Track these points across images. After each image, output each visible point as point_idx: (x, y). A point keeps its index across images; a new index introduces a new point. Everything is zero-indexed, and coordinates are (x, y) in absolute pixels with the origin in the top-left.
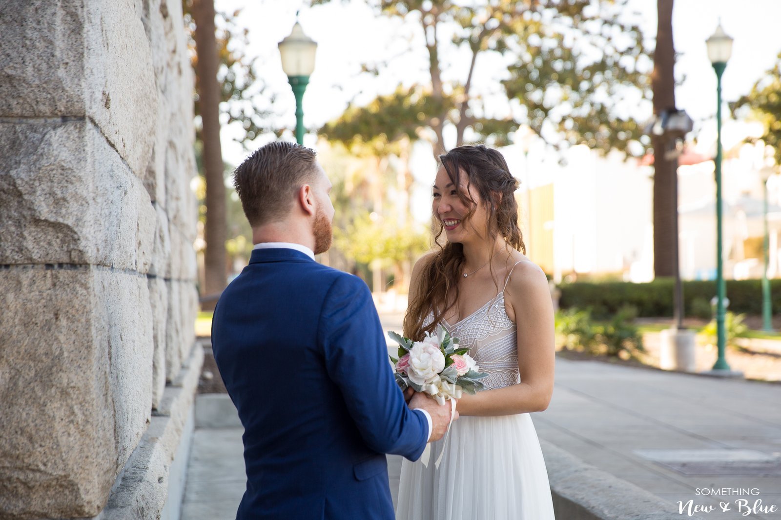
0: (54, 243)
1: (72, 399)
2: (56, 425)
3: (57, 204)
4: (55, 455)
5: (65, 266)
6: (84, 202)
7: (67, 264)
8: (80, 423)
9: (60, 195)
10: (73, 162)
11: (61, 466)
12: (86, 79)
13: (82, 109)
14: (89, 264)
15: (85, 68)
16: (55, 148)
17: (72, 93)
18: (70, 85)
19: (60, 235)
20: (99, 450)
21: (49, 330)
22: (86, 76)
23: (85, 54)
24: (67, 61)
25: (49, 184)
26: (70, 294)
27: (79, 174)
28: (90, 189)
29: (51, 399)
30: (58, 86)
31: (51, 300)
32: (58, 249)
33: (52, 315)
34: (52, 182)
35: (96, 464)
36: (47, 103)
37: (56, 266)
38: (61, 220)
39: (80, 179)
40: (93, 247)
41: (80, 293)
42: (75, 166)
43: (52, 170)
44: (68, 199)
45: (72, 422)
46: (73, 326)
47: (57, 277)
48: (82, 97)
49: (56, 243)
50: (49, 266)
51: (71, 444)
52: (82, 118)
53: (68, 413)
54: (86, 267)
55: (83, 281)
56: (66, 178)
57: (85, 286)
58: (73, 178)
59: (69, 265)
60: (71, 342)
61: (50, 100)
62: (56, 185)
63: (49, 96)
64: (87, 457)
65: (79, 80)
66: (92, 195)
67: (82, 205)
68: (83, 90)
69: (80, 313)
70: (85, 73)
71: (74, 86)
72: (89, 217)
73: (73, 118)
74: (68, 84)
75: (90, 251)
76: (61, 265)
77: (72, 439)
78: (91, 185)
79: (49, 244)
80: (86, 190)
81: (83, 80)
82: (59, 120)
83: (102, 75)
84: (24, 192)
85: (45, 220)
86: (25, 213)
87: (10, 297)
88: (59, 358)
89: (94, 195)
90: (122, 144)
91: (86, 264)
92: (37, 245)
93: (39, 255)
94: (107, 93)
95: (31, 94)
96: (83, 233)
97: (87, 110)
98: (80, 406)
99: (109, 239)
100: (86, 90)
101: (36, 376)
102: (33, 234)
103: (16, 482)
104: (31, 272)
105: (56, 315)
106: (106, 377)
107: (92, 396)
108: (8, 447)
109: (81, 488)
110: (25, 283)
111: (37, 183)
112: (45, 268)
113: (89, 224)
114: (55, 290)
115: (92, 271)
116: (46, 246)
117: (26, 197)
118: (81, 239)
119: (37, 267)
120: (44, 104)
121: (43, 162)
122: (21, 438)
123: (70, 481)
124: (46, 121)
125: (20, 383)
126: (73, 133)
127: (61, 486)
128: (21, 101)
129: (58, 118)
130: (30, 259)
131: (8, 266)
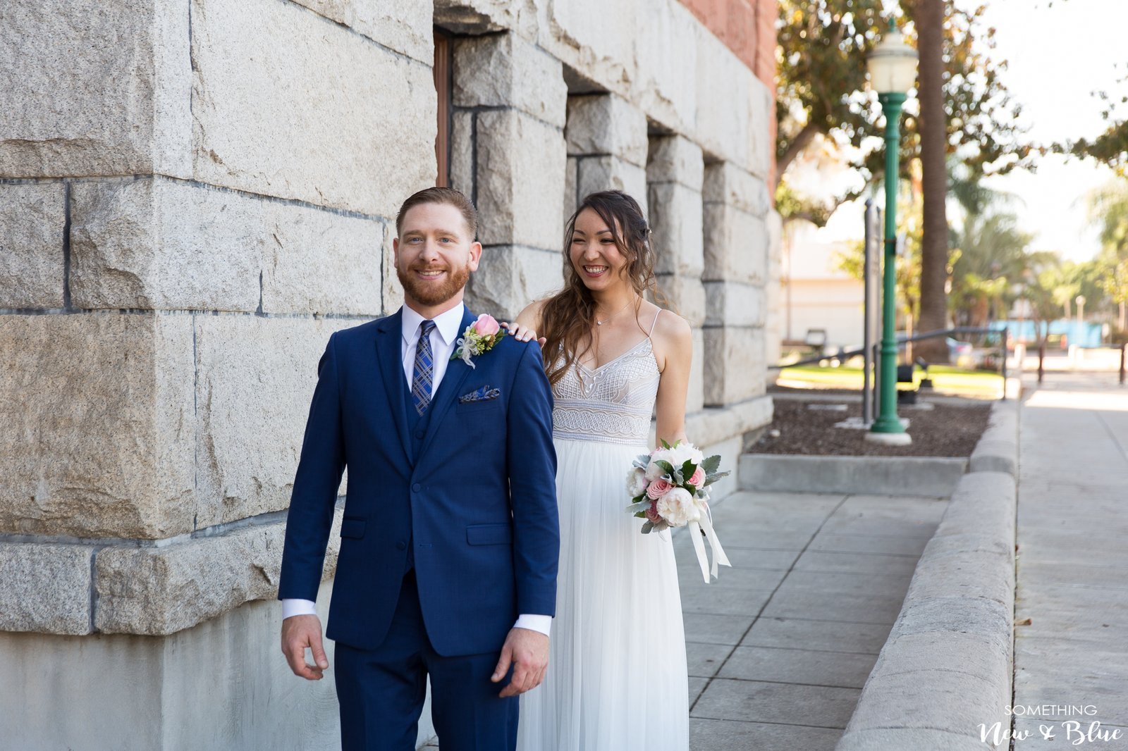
0: (125, 289)
1: (134, 431)
2: (120, 454)
3: (124, 254)
4: (119, 481)
5: (135, 311)
6: (149, 253)
7: (137, 309)
8: (142, 454)
9: (126, 247)
10: (138, 216)
11: (124, 491)
12: (154, 140)
13: (151, 167)
14: (154, 310)
15: (154, 130)
16: (121, 204)
17: (141, 153)
18: (139, 147)
19: (130, 283)
20: (162, 479)
21: (119, 369)
22: (155, 137)
23: (155, 118)
24: (138, 124)
25: (118, 236)
26: (137, 337)
27: (143, 227)
28: (156, 241)
29: (117, 430)
30: (129, 148)
31: (122, 342)
32: (128, 295)
33: (123, 356)
34: (120, 234)
35: (157, 492)
36: (122, 163)
37: (128, 311)
38: (128, 269)
39: (144, 232)
40: (157, 294)
41: (145, 336)
42: (140, 220)
43: (120, 224)
44: (134, 250)
45: (135, 452)
46: (140, 366)
47: (128, 321)
48: (149, 157)
49: (127, 290)
50: (123, 311)
51: (134, 472)
52: (151, 176)
53: (132, 444)
54: (152, 312)
55: (148, 325)
56: (131, 231)
57: (150, 330)
58: (137, 231)
59: (139, 310)
60: (138, 380)
61: (123, 160)
62: (123, 237)
63: (123, 157)
64: (148, 485)
65: (148, 141)
66: (158, 246)
67: (148, 255)
68: (151, 150)
69: (146, 354)
70: (154, 134)
71: (143, 147)
72: (154, 266)
73: (143, 176)
74: (137, 145)
75: (154, 297)
76: (132, 310)
77: (135, 468)
78: (157, 237)
79: (122, 290)
80: (152, 242)
81: (151, 141)
82: (132, 178)
83: (182, 135)
84: (97, 244)
85: (115, 270)
86: (99, 263)
87: (90, 338)
88: (125, 394)
89: (160, 246)
90: (316, 193)
91: (151, 309)
92: (112, 292)
93: (113, 301)
94: (208, 150)
95: (108, 156)
96: (148, 281)
97: (155, 168)
98: (143, 438)
99: (198, 286)
100: (155, 150)
101: (107, 410)
102: (108, 282)
103: (90, 503)
104: (108, 316)
105: (126, 355)
106: (181, 414)
107: (153, 430)
108: (82, 472)
109: (142, 512)
110: (103, 325)
111: (107, 236)
112: (119, 312)
113: (154, 273)
114: (127, 333)
115: (157, 316)
116: (119, 293)
117: (99, 249)
118: (146, 287)
119: (112, 311)
120: (119, 164)
121: (112, 217)
122: (92, 464)
123: (132, 505)
124: (122, 179)
125: (94, 415)
126: (141, 189)
127: (126, 509)
128: (101, 162)
129: (131, 176)
130: (106, 304)
131: (90, 310)
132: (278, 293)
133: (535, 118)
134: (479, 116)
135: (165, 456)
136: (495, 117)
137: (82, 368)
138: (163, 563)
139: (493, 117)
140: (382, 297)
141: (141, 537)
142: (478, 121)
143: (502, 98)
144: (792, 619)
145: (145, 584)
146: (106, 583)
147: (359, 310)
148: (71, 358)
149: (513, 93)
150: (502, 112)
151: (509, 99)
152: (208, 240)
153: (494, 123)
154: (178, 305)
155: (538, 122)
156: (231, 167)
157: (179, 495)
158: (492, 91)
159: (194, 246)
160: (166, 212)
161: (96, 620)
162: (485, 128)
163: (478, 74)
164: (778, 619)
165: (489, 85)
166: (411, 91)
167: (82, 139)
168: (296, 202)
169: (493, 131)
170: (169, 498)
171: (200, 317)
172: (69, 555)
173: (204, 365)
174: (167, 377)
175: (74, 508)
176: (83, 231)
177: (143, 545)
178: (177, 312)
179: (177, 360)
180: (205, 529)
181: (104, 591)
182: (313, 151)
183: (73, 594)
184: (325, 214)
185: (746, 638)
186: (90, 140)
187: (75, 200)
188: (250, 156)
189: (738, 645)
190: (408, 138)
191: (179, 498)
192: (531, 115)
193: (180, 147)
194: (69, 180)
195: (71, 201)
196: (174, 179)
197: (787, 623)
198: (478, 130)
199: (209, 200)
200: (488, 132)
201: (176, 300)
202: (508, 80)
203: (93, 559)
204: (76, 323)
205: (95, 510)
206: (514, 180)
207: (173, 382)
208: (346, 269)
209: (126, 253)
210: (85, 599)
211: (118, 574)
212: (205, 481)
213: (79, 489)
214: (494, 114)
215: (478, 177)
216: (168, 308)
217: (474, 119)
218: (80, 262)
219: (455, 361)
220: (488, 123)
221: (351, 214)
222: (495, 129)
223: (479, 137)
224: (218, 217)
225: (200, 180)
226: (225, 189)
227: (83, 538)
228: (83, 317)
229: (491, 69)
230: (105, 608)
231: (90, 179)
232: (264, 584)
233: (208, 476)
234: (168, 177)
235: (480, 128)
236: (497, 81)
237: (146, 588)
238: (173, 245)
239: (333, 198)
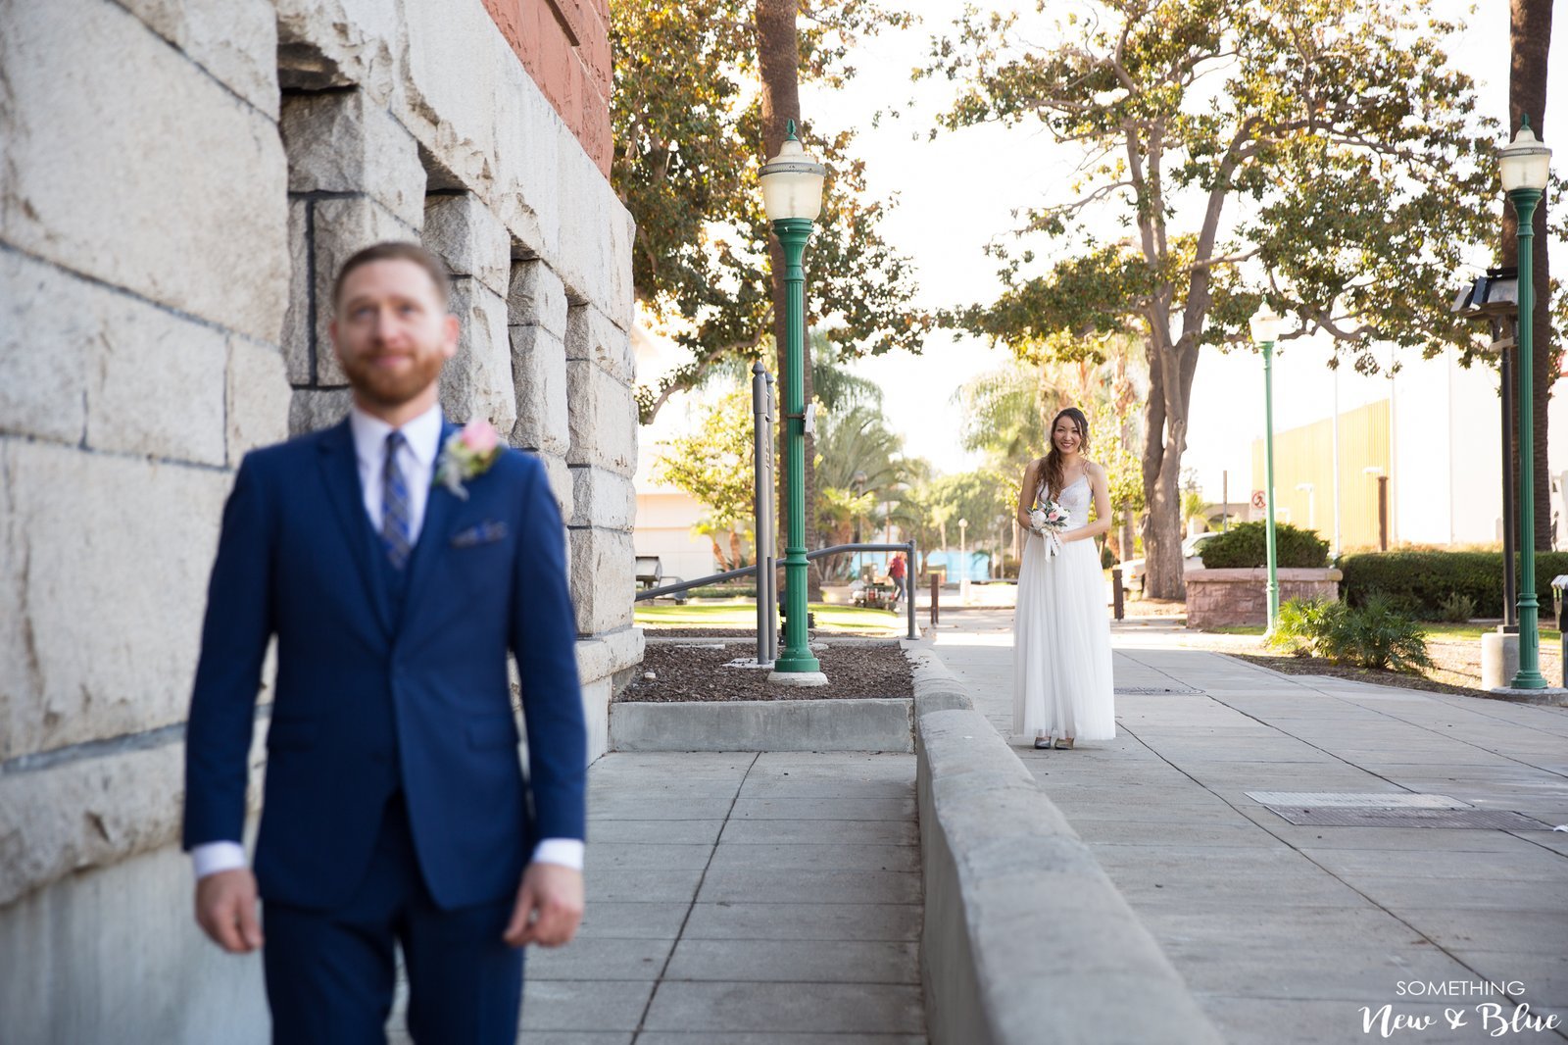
90: (147, 280)
94: (21, 198)
99: (12, 396)
132: (106, 419)
133: (390, 212)
134: (317, 205)
136: (340, 208)
139: (337, 208)
140: (227, 441)
142: (316, 212)
143: (350, 181)
144: (739, 903)
147: (200, 456)
149: (365, 173)
150: (350, 200)
151: (360, 183)
152: (25, 330)
153: (338, 216)
155: (393, 219)
156: (49, 228)
158: (336, 171)
162: (327, 223)
163: (314, 146)
164: (721, 903)
165: (331, 162)
166: (260, 149)
168: (124, 290)
169: (338, 227)
171: (12, 444)
173: (20, 515)
180: (19, 758)
184: (160, 314)
185: (686, 930)
188: (71, 212)
189: (678, 939)
190: (258, 216)
192: (386, 208)
197: (734, 908)
198: (316, 226)
199: (21, 272)
200: (331, 228)
202: (358, 156)
208: (187, 394)
212: (21, 687)
214: (339, 203)
215: (317, 291)
217: (310, 210)
219: (437, 489)
220: (330, 215)
221: (190, 318)
222: (342, 224)
223: (318, 235)
224: (36, 299)
225: (11, 243)
226: (41, 259)
229: (333, 140)
232: (99, 842)
233: (24, 679)
235: (318, 222)
236: (342, 157)
239: (167, 294)
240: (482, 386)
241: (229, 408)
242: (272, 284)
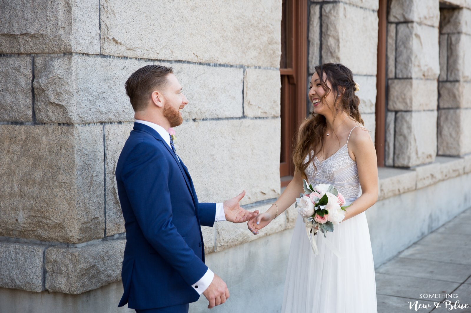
0: (60, 113)
1: (64, 187)
2: (57, 199)
3: (58, 95)
4: (56, 213)
5: (65, 124)
6: (71, 94)
7: (66, 123)
8: (68, 199)
9: (58, 91)
10: (65, 75)
11: (59, 218)
12: (73, 34)
13: (71, 49)
14: (74, 124)
15: (73, 29)
16: (55, 69)
17: (66, 42)
18: (64, 38)
19: (62, 110)
20: (79, 213)
21: (57, 155)
22: (73, 33)
23: (73, 22)
24: (64, 26)
25: (54, 86)
26: (66, 138)
27: (66, 81)
28: (74, 88)
29: (55, 187)
30: (60, 38)
31: (59, 140)
32: (62, 116)
33: (59, 148)
34: (56, 85)
35: (76, 219)
36: (57, 47)
37: (62, 124)
38: (60, 103)
39: (68, 83)
40: (75, 116)
41: (70, 137)
42: (65, 77)
43: (55, 79)
44: (62, 93)
45: (64, 198)
46: (67, 154)
47: (62, 130)
48: (70, 43)
49: (61, 114)
50: (60, 124)
51: (64, 209)
52: (71, 54)
53: (63, 194)
54: (73, 125)
55: (71, 132)
56: (61, 83)
57: (72, 135)
58: (63, 83)
59: (67, 124)
60: (66, 161)
61: (58, 45)
62: (57, 86)
63: (57, 43)
64: (71, 215)
65: (69, 35)
66: (75, 91)
67: (70, 96)
68: (71, 40)
69: (70, 147)
70: (73, 31)
71: (66, 38)
72: (74, 101)
73: (68, 54)
74: (63, 37)
75: (74, 118)
77: (65, 206)
78: (75, 86)
79: (58, 114)
80: (73, 89)
81: (71, 35)
82: (62, 54)
83: (90, 31)
84: (45, 90)
85: (54, 103)
86: (46, 99)
87: (44, 138)
88: (59, 168)
89: (76, 91)
90: (193, 56)
91: (73, 124)
92: (53, 115)
93: (55, 119)
94: (111, 38)
95: (50, 43)
96: (70, 109)
97: (73, 50)
98: (69, 191)
99: (104, 110)
100: (73, 40)
101: (51, 176)
102: (51, 109)
103: (44, 224)
104: (52, 127)
105: (61, 147)
106: (92, 178)
107: (74, 187)
108: (39, 207)
109: (68, 230)
110: (50, 132)
111: (49, 85)
112: (58, 125)
113: (73, 105)
114: (61, 136)
115: (75, 127)
116: (57, 115)
117: (46, 92)
118: (69, 112)
119: (55, 124)
120: (56, 47)
121: (51, 76)
122: (44, 204)
123: (63, 226)
124: (58, 55)
125: (45, 179)
126: (66, 61)
127: (61, 228)
128: (47, 46)
129: (62, 53)
130: (51, 121)
131: (45, 123)
133: (356, 6)
134: (323, 6)
135: (81, 200)
136: (331, 7)
137: (40, 154)
138: (75, 257)
140: (243, 107)
141: (68, 242)
142: (323, 9)
145: (67, 267)
146: (50, 265)
147: (226, 115)
148: (35, 148)
150: (335, 4)
152: (110, 86)
153: (330, 10)
154: (91, 121)
155: (359, 8)
156: (128, 46)
157: (89, 220)
159: (99, 90)
160: (80, 73)
161: (46, 284)
162: (326, 13)
167: (37, 34)
168: (180, 61)
170: (83, 222)
171: (108, 126)
172: (32, 250)
173: (111, 151)
174: (82, 159)
175: (37, 226)
176: (38, 82)
177: (70, 246)
178: (91, 124)
179: (88, 150)
180: (113, 235)
181: (49, 269)
182: (191, 34)
183: (34, 271)
184: (201, 66)
186: (41, 34)
187: (36, 66)
188: (142, 39)
190: (258, 23)
191: (90, 222)
192: (353, 5)
193: (89, 38)
194: (33, 55)
195: (35, 66)
196: (88, 55)
198: (323, 14)
199: (112, 64)
200: (327, 15)
201: (88, 118)
203: (44, 253)
204: (38, 130)
205: (46, 227)
206: (341, 40)
207: (86, 161)
208: (214, 95)
209: (58, 94)
210: (40, 273)
211: (55, 261)
212: (112, 211)
213: (38, 216)
215: (323, 39)
216: (83, 122)
217: (321, 9)
218: (38, 99)
221: (220, 65)
222: (331, 14)
223: (323, 18)
224: (118, 73)
225: (107, 54)
226: (126, 58)
227: (42, 241)
228: (41, 127)
230: (50, 278)
231: (43, 55)
233: (114, 208)
234: (83, 54)
237: (68, 269)
238: (85, 90)
239: (206, 58)
240: (417, 63)
241: (245, 95)
242: (270, 46)
